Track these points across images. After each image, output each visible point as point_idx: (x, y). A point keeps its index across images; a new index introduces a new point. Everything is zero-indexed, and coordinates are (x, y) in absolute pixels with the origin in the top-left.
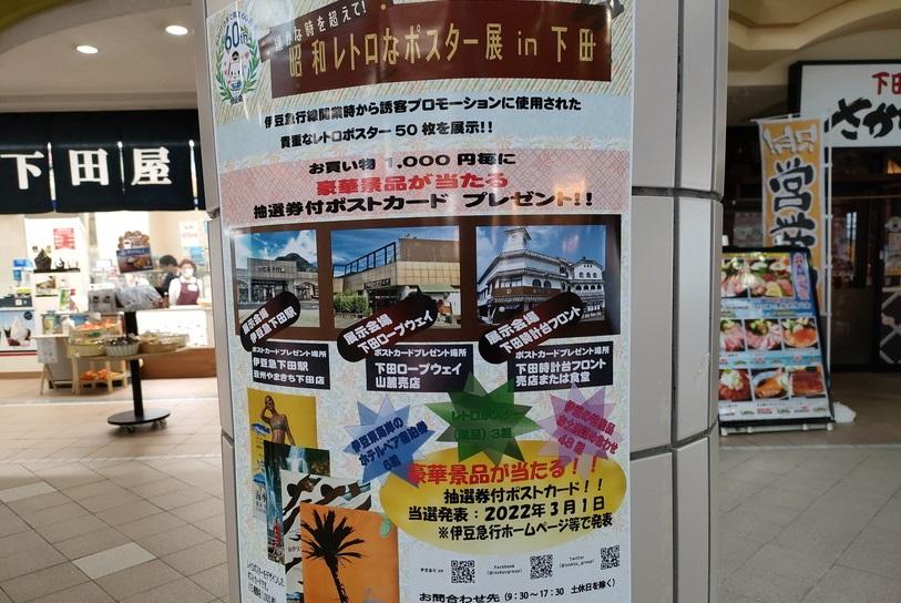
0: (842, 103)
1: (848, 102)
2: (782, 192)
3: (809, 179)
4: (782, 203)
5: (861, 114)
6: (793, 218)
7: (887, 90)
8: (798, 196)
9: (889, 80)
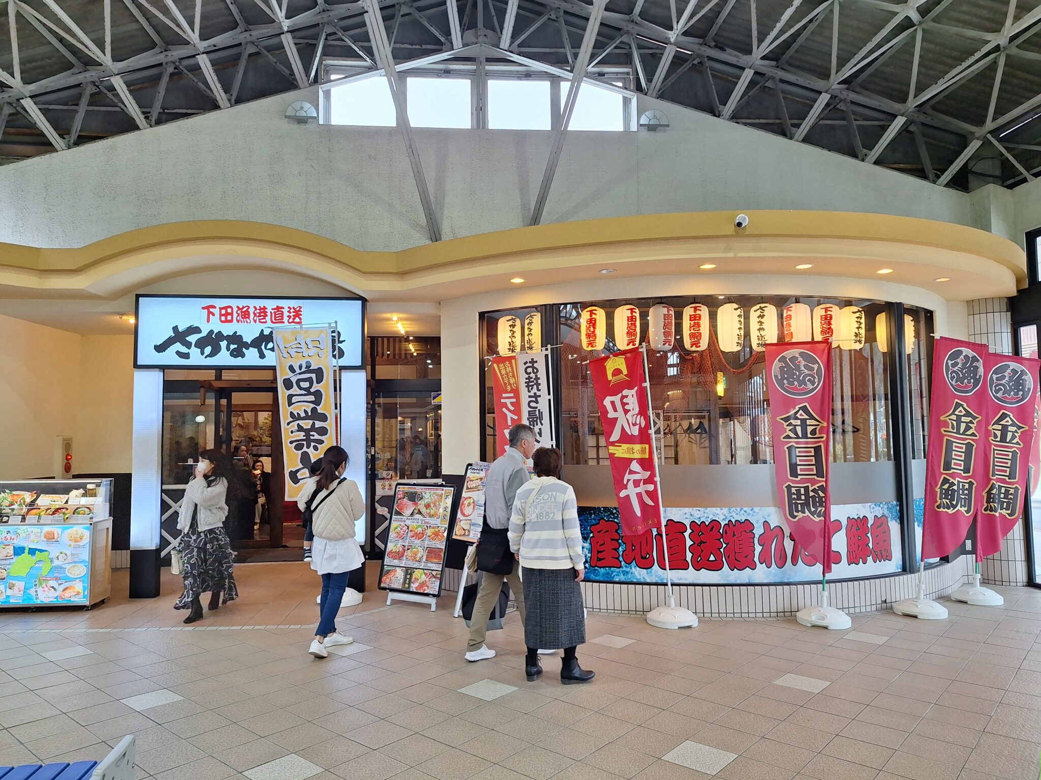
0: (175, 329)
1: (181, 329)
2: (295, 390)
3: (320, 380)
4: (294, 399)
5: (193, 338)
6: (305, 411)
7: (215, 319)
8: (309, 393)
9: (216, 311)
